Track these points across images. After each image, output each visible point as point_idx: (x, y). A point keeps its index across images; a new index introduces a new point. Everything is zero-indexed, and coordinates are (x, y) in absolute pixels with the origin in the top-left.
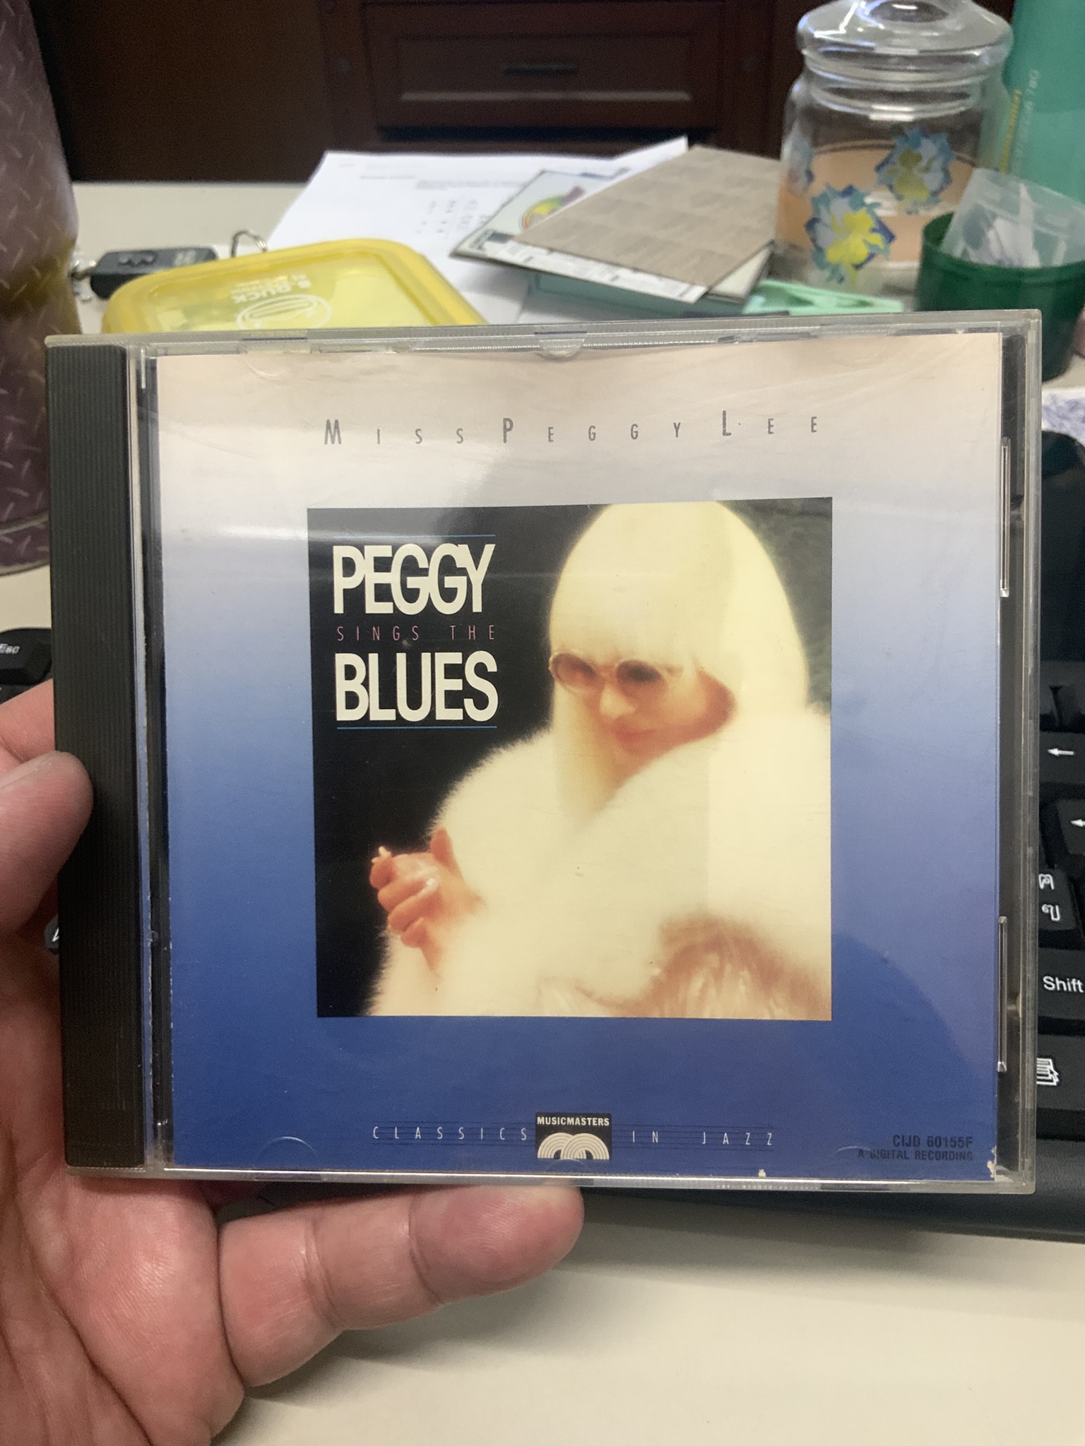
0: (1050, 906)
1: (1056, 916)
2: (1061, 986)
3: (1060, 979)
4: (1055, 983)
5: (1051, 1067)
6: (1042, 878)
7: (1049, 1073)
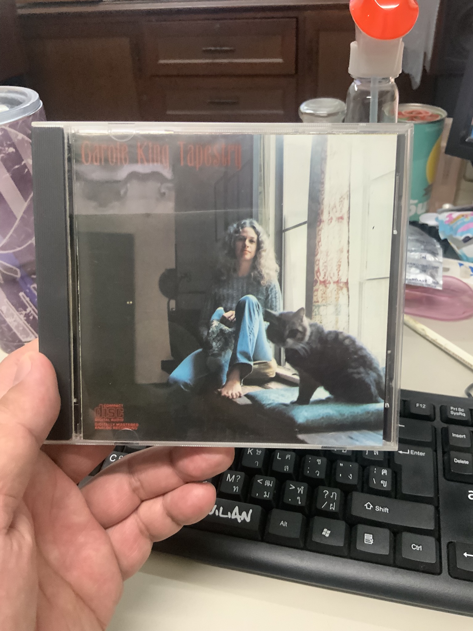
0: (384, 481)
1: (385, 485)
2: (381, 510)
4: (379, 508)
5: (371, 538)
6: (383, 471)
7: (370, 540)
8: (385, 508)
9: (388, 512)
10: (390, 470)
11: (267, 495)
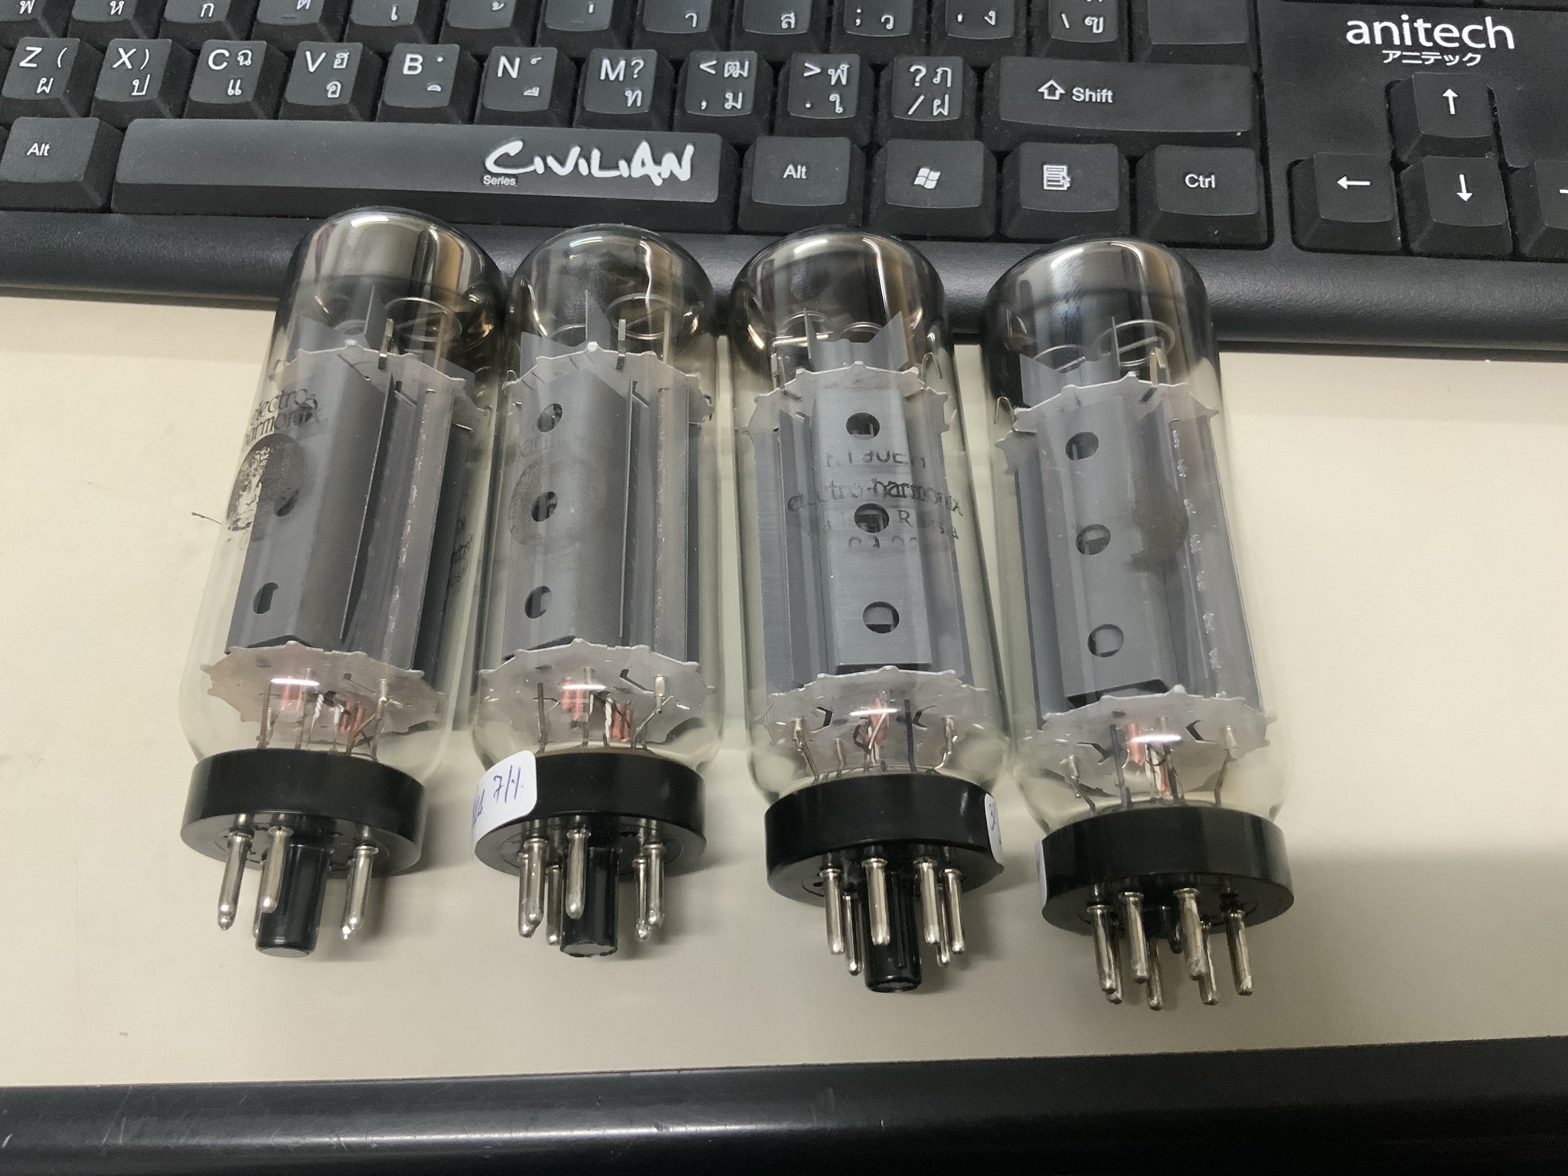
0: (1094, 18)
1: (1098, 28)
2: (1090, 96)
3: (1091, 90)
4: (1084, 94)
5: (1065, 173)
7: (1061, 179)
8: (1101, 90)
9: (1109, 100)
11: (735, 99)
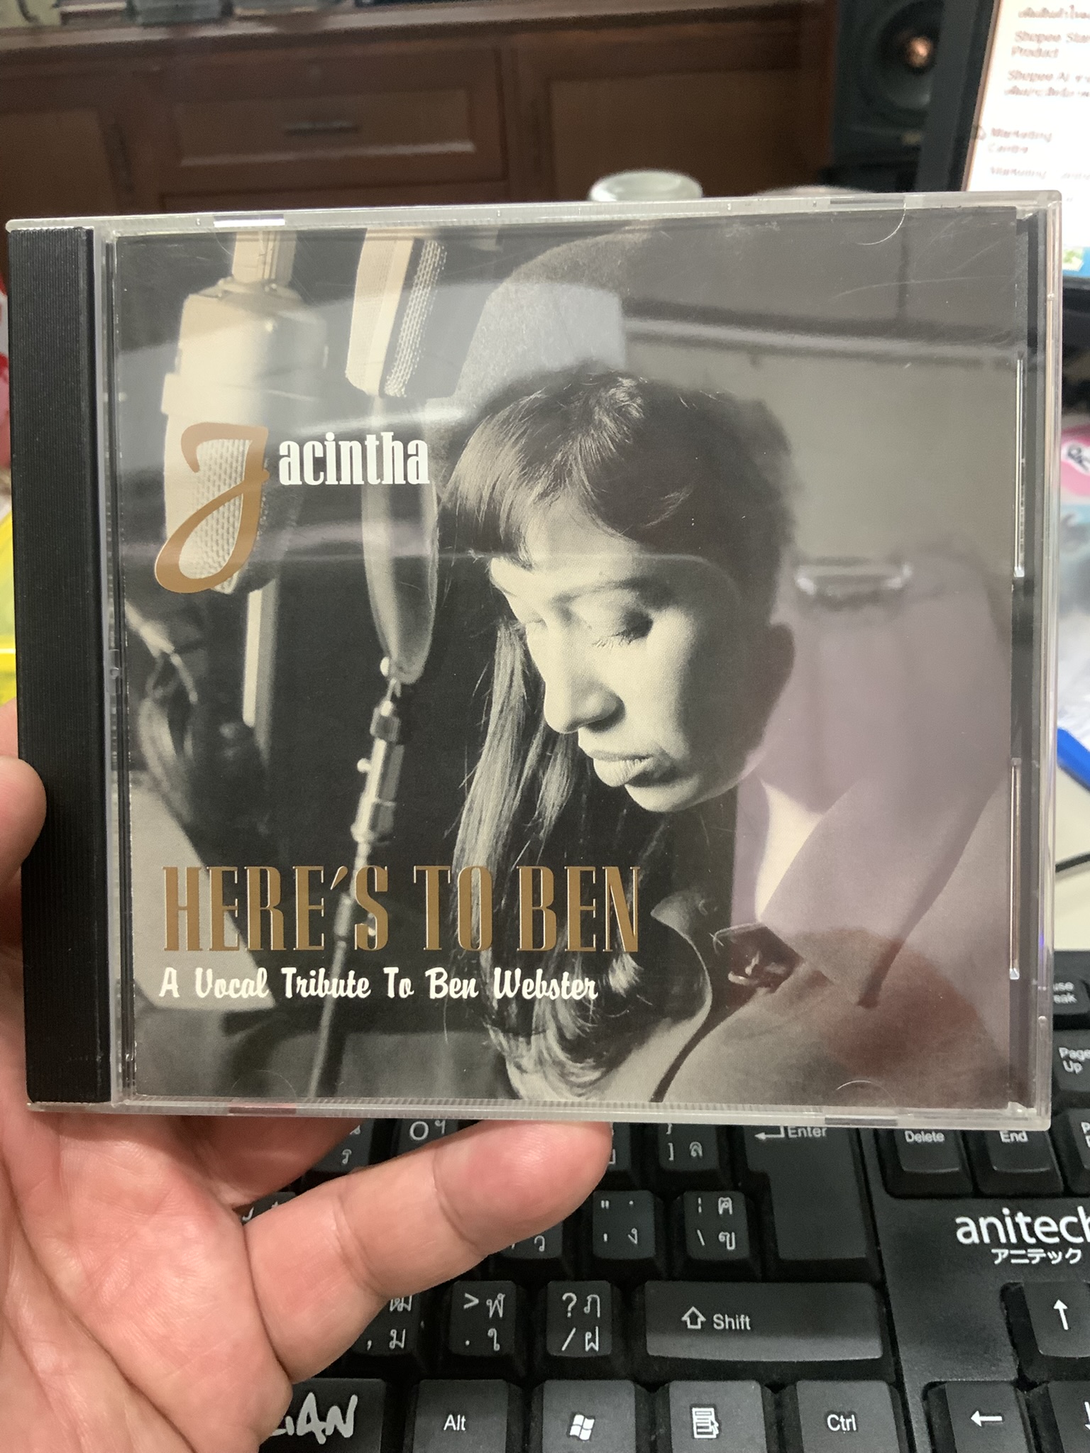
0: (727, 1233)
1: (731, 1245)
2: (730, 1323)
3: (729, 1317)
4: (724, 1321)
5: (712, 1418)
6: (722, 1202)
7: (709, 1425)
8: (739, 1318)
9: (748, 1328)
10: (740, 1197)
11: (399, 1339)
